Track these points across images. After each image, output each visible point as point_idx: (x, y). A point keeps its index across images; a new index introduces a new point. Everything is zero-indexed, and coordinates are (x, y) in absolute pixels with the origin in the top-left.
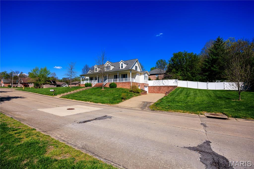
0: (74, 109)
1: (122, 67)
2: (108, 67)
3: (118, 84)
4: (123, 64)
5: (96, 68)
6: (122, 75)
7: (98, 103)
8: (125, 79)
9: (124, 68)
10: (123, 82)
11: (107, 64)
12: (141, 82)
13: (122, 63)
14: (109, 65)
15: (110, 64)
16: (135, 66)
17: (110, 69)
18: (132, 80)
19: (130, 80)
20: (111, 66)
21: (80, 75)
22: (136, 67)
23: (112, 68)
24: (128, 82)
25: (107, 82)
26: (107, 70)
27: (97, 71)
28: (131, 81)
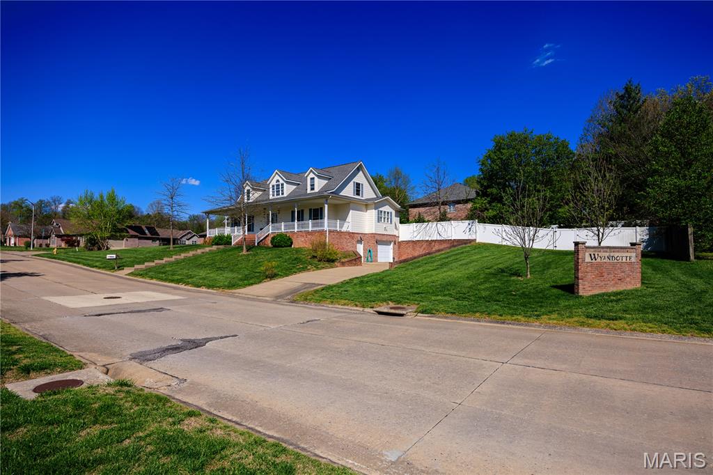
0: (119, 298)
1: (313, 189)
2: (278, 188)
3: (295, 236)
4: (316, 178)
5: (248, 191)
6: (310, 210)
7: (200, 287)
8: (312, 224)
9: (317, 190)
10: (308, 232)
11: (276, 179)
12: (367, 231)
13: (312, 175)
14: (281, 181)
15: (282, 178)
16: (352, 183)
17: (283, 194)
18: (328, 226)
19: (324, 226)
20: (285, 184)
21: (204, 211)
22: (358, 185)
23: (288, 190)
24: (319, 232)
25: (271, 231)
26: (276, 197)
27: (251, 201)
28: (326, 228)
